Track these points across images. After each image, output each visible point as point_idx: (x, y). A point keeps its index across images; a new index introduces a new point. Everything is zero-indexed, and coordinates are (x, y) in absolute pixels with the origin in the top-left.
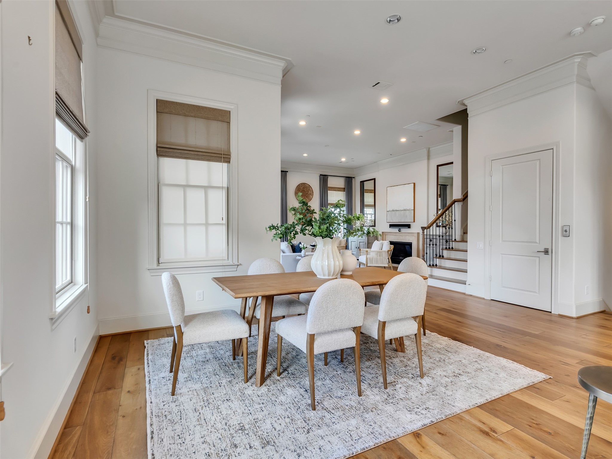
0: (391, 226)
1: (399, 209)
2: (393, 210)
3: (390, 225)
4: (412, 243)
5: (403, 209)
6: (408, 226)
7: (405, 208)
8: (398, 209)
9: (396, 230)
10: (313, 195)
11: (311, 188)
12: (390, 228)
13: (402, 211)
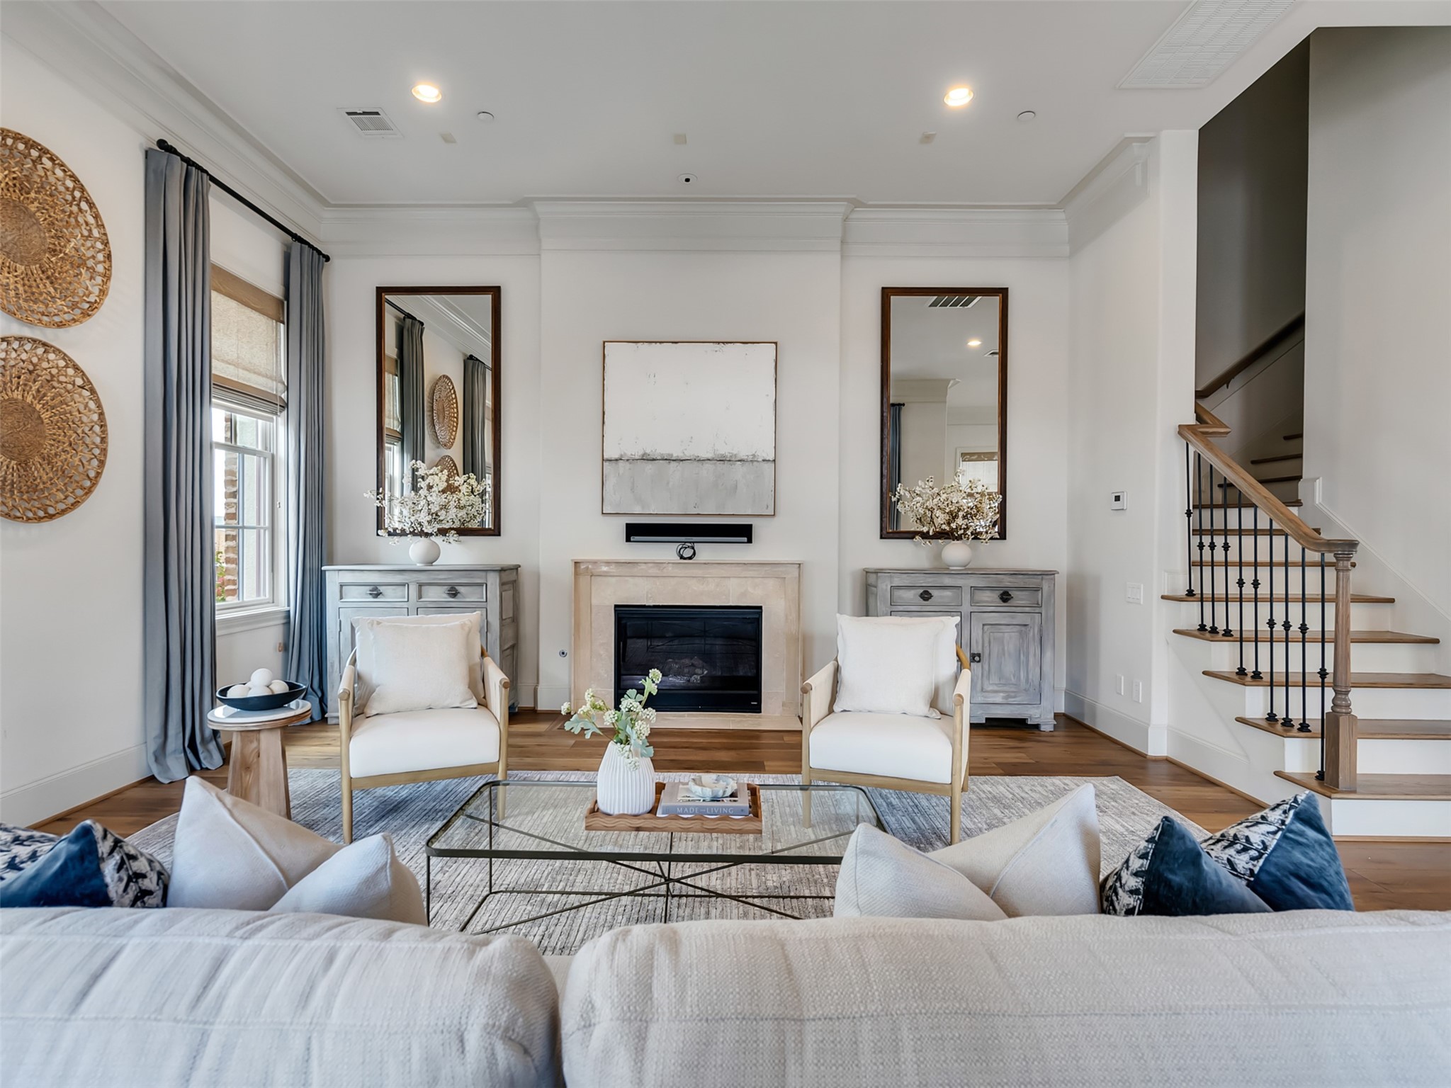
0: (635, 531)
1: (689, 453)
2: (643, 455)
3: (628, 526)
4: (760, 608)
5: (710, 456)
6: (743, 532)
7: (724, 450)
8: (677, 453)
9: (665, 551)
10: (107, 276)
11: (97, 217)
12: (628, 540)
13: (708, 465)
